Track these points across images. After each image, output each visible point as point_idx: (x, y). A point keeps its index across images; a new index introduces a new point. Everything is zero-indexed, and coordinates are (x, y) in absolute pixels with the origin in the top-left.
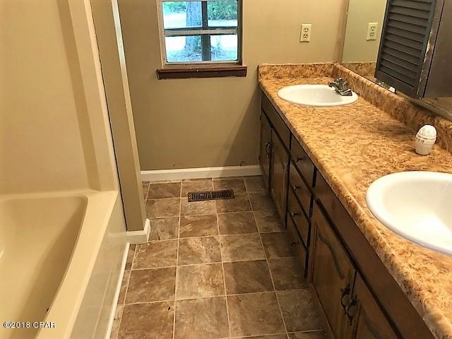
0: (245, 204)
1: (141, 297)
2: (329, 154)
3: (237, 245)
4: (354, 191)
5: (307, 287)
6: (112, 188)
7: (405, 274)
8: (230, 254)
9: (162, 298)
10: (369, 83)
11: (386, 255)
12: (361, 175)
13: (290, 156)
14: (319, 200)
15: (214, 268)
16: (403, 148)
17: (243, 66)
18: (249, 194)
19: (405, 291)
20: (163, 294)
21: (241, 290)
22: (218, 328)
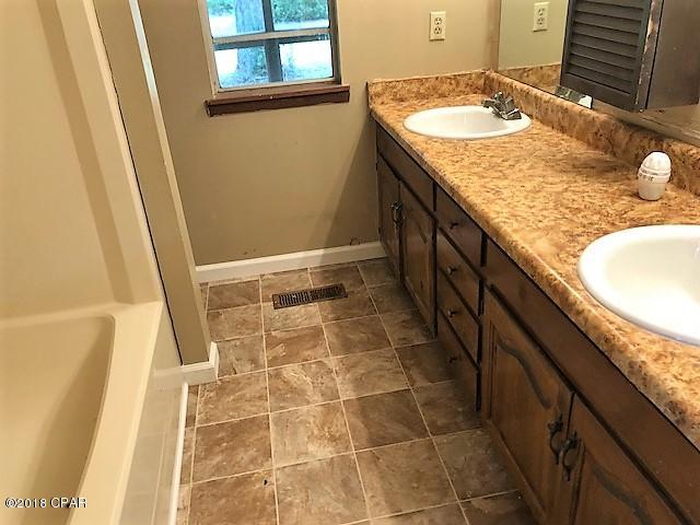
0: (365, 304)
1: (218, 469)
2: (504, 211)
3: (360, 371)
4: (558, 265)
5: (481, 426)
6: (153, 298)
7: (670, 392)
8: (351, 385)
9: (252, 467)
10: (547, 97)
11: (631, 365)
12: (563, 240)
13: (435, 222)
14: (492, 285)
15: (329, 410)
16: (618, 193)
17: (344, 85)
18: (369, 287)
19: (672, 418)
20: (253, 461)
21: (377, 441)
22: (347, 505)
